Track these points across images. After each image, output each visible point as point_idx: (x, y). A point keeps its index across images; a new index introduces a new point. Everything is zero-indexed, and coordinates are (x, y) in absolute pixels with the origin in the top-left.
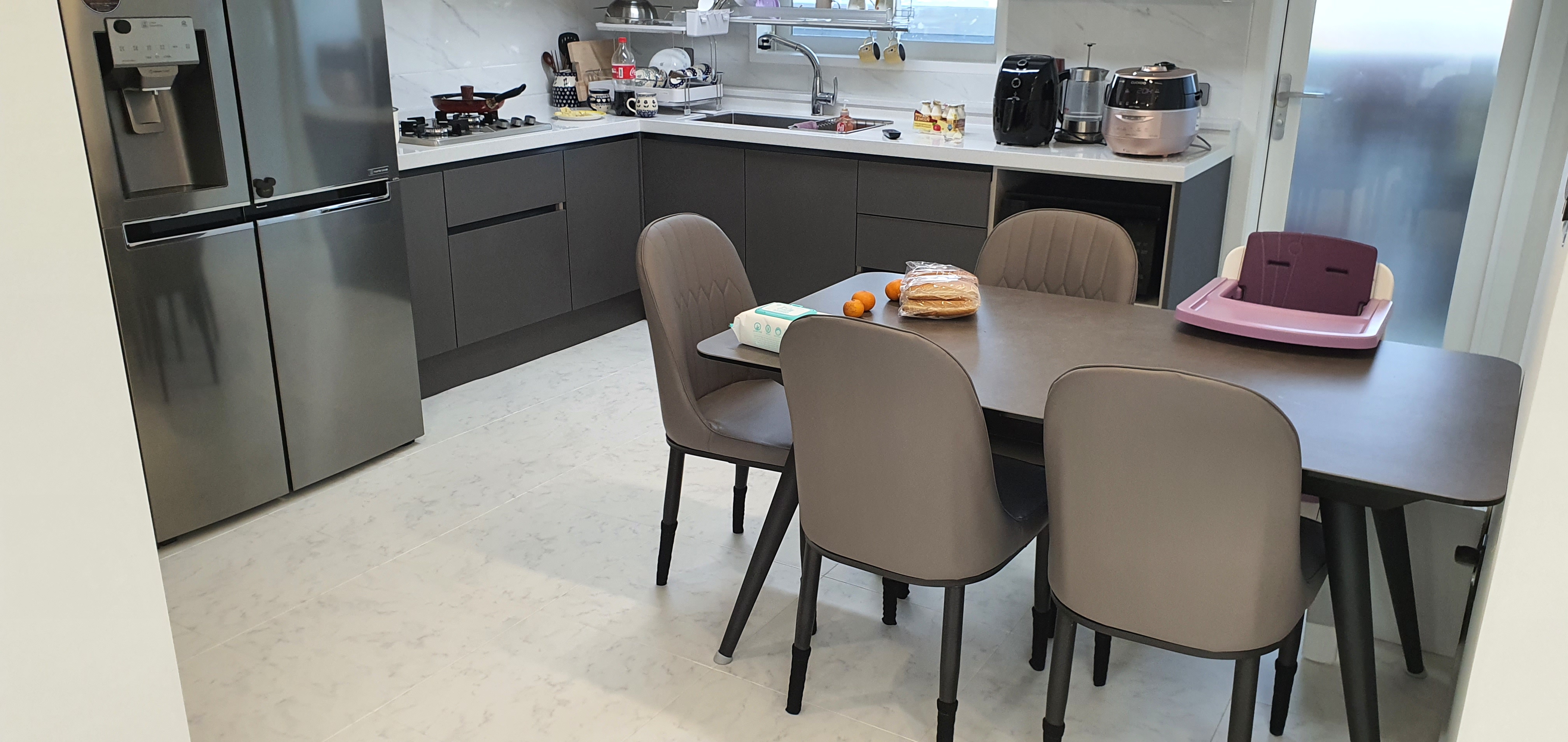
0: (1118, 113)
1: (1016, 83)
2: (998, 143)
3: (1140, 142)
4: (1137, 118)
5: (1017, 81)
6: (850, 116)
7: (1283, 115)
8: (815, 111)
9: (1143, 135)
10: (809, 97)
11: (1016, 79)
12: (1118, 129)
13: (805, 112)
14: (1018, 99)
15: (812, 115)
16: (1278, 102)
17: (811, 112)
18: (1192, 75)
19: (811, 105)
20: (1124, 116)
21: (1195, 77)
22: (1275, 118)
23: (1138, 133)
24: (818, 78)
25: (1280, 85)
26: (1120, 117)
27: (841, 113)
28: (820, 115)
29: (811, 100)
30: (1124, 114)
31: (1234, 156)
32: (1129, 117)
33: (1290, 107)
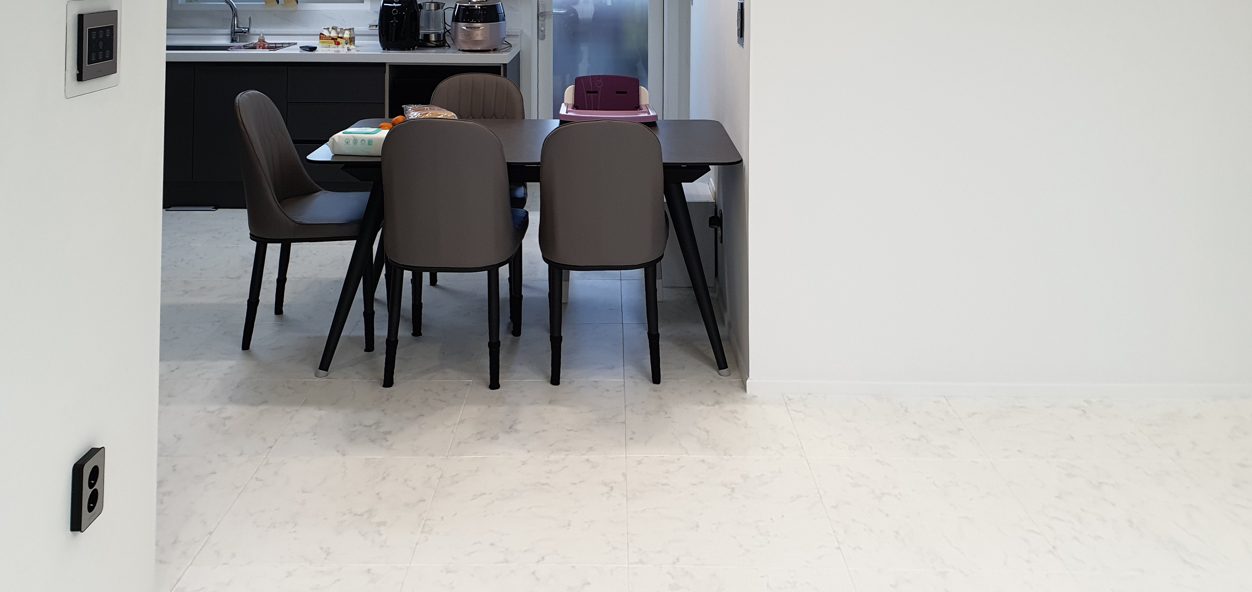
0: (463, 26)
1: (395, 12)
2: (384, 49)
3: (477, 42)
4: (475, 28)
5: (396, 10)
6: (266, 41)
7: (543, 25)
8: (233, 41)
9: (479, 38)
10: (228, 31)
11: (394, 9)
12: (464, 35)
13: (225, 41)
14: (397, 21)
15: (231, 43)
16: (540, 17)
17: (230, 41)
18: (500, 3)
19: (230, 36)
20: (467, 28)
21: (501, 3)
22: (540, 27)
23: (477, 37)
24: (236, 18)
25: (540, 8)
26: (465, 28)
27: (259, 39)
28: (237, 43)
29: (230, 33)
30: (467, 26)
31: (521, 50)
32: (471, 28)
33: (547, 20)
